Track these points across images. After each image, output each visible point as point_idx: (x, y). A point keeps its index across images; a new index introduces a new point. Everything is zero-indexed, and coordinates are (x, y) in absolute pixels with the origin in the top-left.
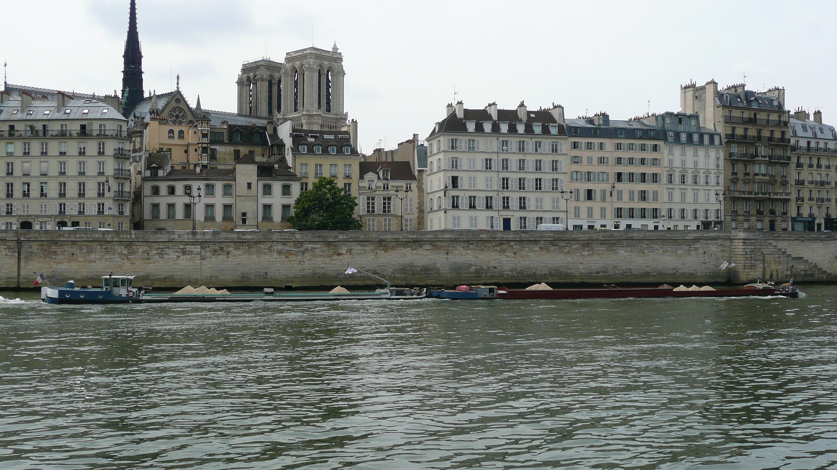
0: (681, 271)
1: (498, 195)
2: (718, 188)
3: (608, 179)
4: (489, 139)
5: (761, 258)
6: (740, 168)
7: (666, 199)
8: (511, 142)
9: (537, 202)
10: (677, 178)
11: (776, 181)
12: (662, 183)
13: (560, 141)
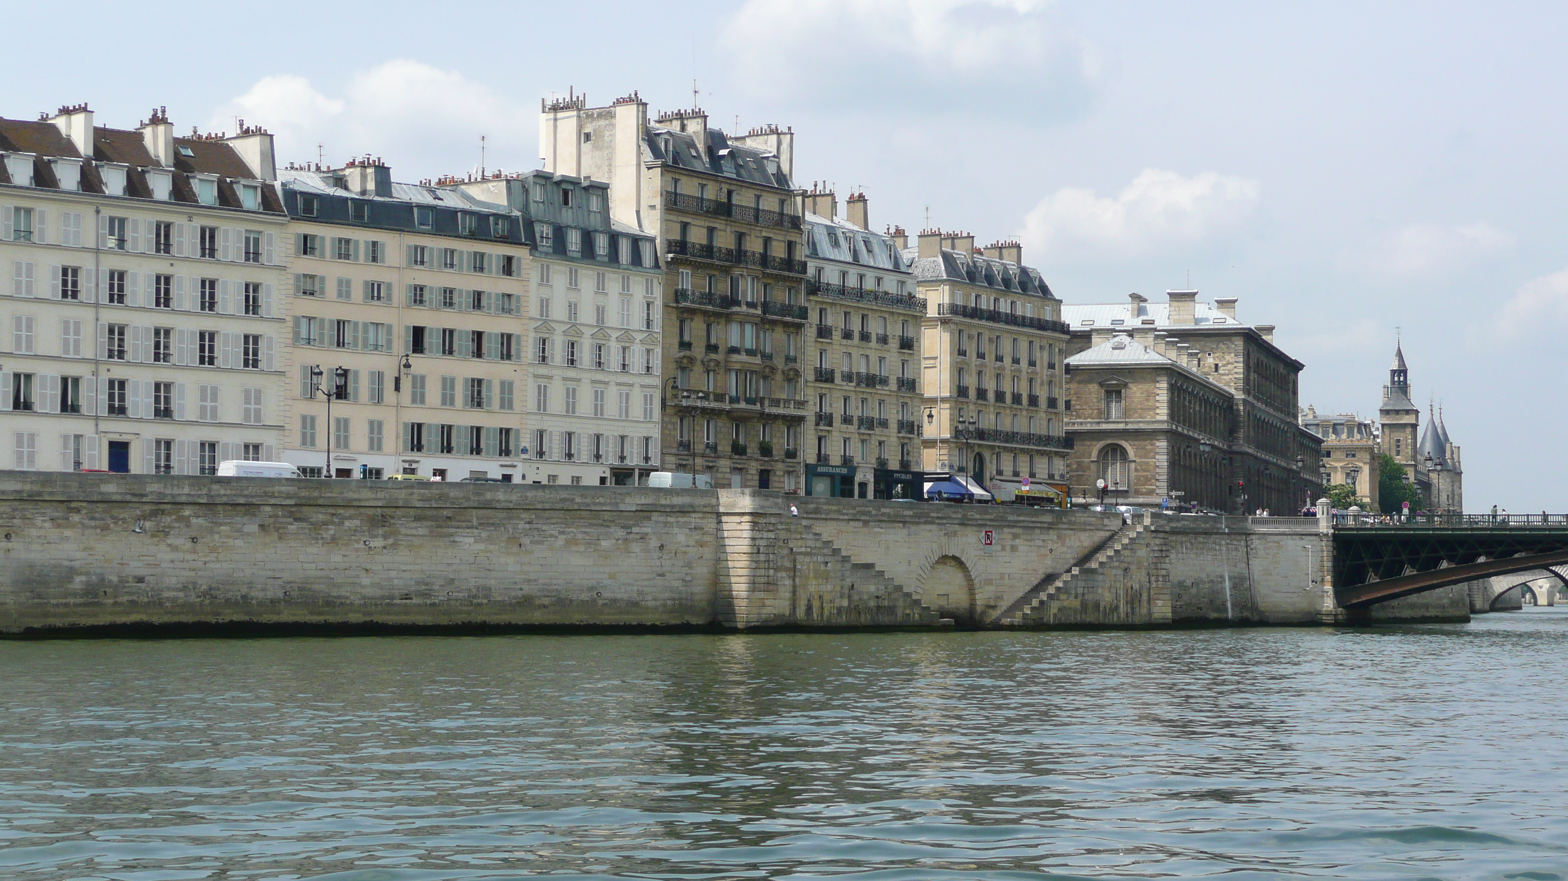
0: (607, 594)
1: (95, 373)
2: (649, 381)
3: (389, 342)
4: (73, 209)
5: (788, 564)
6: (696, 329)
7: (532, 405)
8: (135, 222)
9: (203, 398)
10: (558, 351)
11: (773, 369)
12: (524, 360)
13: (268, 230)
